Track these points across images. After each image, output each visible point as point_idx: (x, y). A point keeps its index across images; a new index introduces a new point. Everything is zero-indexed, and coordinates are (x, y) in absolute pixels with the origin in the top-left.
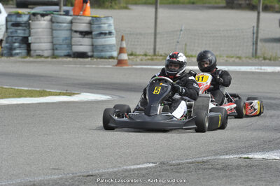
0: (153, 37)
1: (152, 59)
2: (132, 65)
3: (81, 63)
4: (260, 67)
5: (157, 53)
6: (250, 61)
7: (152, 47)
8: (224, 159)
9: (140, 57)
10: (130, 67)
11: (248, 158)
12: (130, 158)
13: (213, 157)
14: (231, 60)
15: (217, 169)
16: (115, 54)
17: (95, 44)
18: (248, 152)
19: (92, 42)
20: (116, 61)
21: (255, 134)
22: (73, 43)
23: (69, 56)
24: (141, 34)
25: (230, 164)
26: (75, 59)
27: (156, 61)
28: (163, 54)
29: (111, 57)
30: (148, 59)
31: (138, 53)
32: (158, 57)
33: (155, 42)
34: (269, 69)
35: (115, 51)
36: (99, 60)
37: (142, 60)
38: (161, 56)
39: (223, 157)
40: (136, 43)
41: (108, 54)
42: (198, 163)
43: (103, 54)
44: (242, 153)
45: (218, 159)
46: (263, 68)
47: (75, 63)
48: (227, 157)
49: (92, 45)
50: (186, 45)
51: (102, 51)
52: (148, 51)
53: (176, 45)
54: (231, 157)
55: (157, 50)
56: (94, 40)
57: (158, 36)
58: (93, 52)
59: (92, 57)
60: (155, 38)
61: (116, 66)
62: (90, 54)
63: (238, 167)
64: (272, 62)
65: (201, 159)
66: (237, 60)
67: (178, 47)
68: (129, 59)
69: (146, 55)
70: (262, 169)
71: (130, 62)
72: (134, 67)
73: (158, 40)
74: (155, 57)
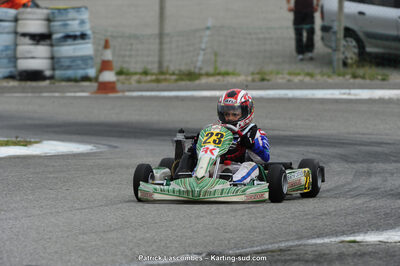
0: (157, 41)
1: (158, 81)
2: (123, 91)
3: (34, 90)
4: (347, 91)
5: (165, 69)
6: (330, 81)
7: (156, 59)
8: (316, 244)
9: (136, 77)
10: (120, 94)
11: (354, 242)
12: (154, 247)
13: (296, 243)
14: (297, 79)
15: (307, 261)
16: (92, 72)
17: (57, 55)
18: (353, 233)
19: (52, 52)
20: (95, 85)
21: (359, 201)
22: (18, 55)
23: (11, 77)
24: (136, 37)
25: (327, 252)
26: (23, 84)
27: (164, 84)
28: (177, 72)
29: (86, 78)
30: (151, 81)
31: (132, 70)
32: (168, 77)
33: (161, 50)
34: (364, 94)
35: (92, 67)
36: (64, 84)
37: (139, 82)
38: (173, 74)
39: (313, 241)
40: (128, 53)
41: (80, 73)
42: (272, 251)
43: (70, 73)
44: (343, 233)
45: (305, 245)
46: (353, 91)
47: (23, 90)
48: (319, 241)
49: (52, 58)
50: (216, 54)
51: (69, 67)
52: (149, 67)
53: (198, 54)
54: (327, 240)
55: (165, 64)
56: (56, 48)
57: (166, 40)
58: (53, 69)
59: (51, 78)
60: (161, 43)
61: (96, 92)
62: (48, 73)
63: (341, 257)
64: (368, 81)
65: (275, 246)
66: (307, 79)
67: (201, 58)
68: (118, 80)
69: (145, 73)
70: (381, 259)
71: (119, 86)
72: (127, 94)
73: (166, 46)
74: (162, 77)
